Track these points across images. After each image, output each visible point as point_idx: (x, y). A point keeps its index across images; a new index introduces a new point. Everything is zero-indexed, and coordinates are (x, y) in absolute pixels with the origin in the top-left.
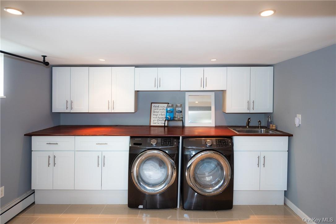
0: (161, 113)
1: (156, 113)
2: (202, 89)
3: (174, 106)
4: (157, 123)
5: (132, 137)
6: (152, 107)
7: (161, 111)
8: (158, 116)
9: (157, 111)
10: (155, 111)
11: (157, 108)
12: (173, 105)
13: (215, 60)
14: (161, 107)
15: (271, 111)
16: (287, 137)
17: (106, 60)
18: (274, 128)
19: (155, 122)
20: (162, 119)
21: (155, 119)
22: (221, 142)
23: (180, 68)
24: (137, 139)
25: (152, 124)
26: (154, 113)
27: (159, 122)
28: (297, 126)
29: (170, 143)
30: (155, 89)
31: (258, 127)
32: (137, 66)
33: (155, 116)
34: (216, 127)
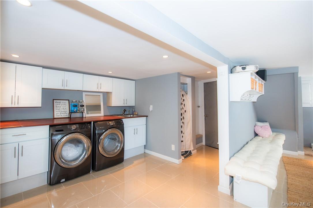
0: (63, 108)
1: (58, 108)
2: (98, 91)
3: (78, 102)
4: (60, 115)
5: (51, 126)
6: (55, 103)
7: (63, 106)
8: (60, 110)
9: (59, 106)
10: (57, 106)
11: (59, 104)
12: (76, 101)
13: (111, 72)
14: (62, 103)
15: (134, 105)
16: (146, 117)
17: (19, 57)
18: (137, 114)
19: (58, 115)
20: (64, 112)
21: (58, 113)
22: (117, 122)
23: (83, 74)
24: (58, 127)
25: (55, 117)
26: (57, 108)
27: (62, 115)
28: (151, 111)
29: (85, 127)
30: (62, 88)
31: (128, 114)
32: (44, 67)
33: (58, 110)
34: (105, 116)
